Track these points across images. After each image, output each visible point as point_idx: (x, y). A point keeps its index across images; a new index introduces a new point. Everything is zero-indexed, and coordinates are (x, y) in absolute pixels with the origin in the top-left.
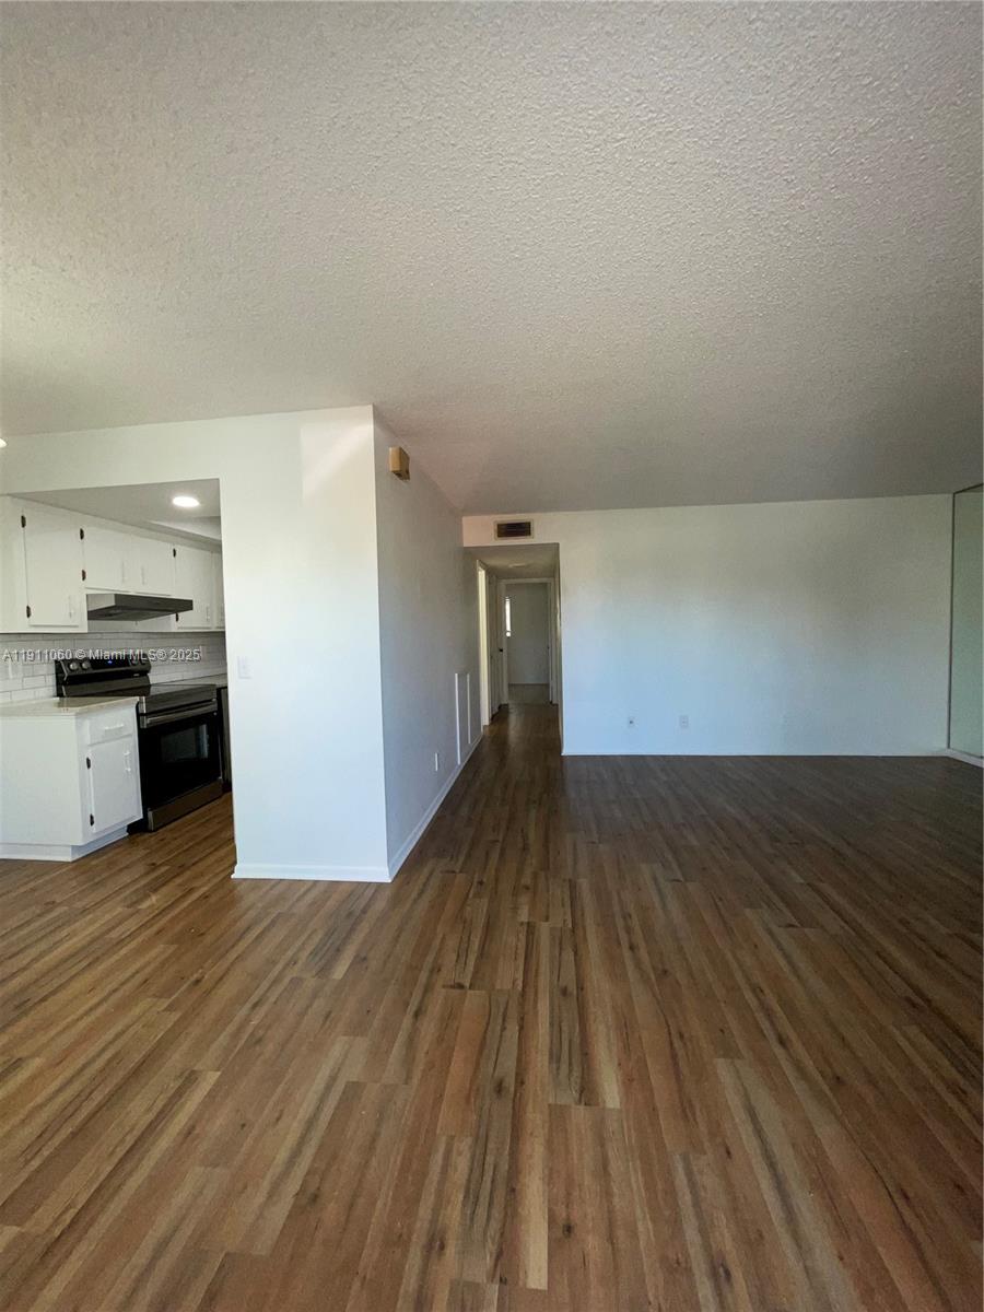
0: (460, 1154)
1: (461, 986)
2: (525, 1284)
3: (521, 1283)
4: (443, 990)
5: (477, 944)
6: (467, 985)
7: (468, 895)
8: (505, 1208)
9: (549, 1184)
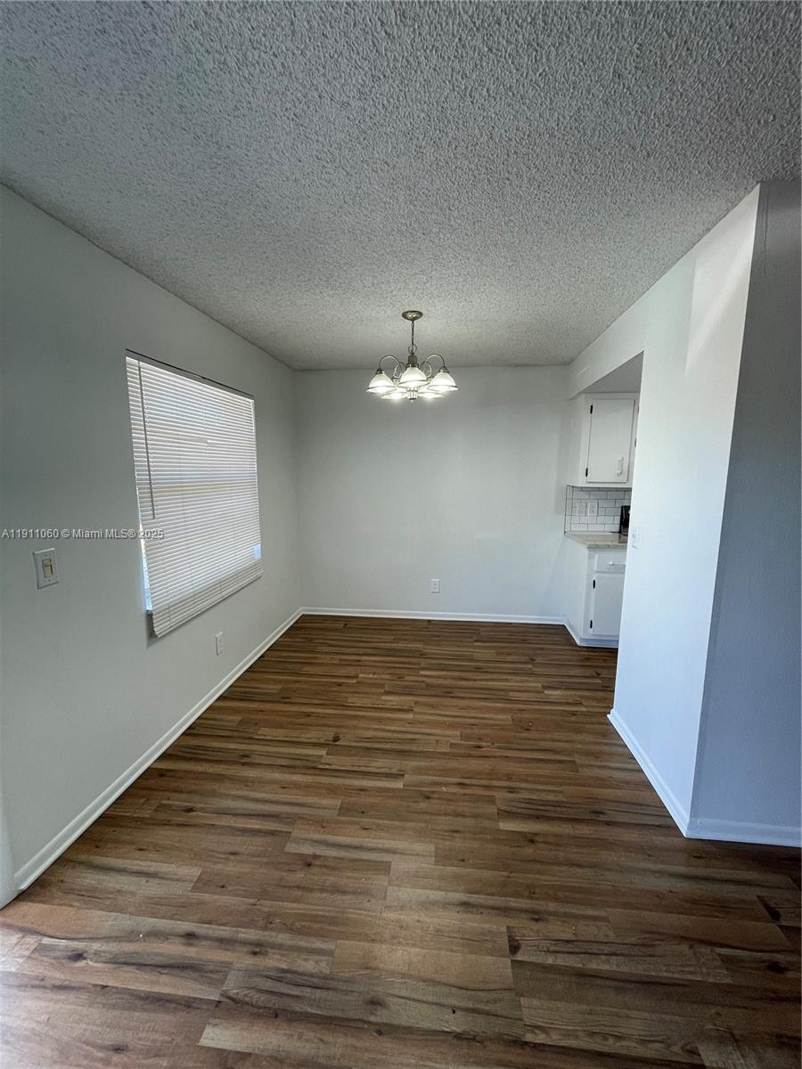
0: (317, 962)
1: (514, 948)
2: (209, 1024)
3: (211, 1020)
4: (504, 929)
5: (606, 967)
6: (519, 957)
7: (721, 945)
8: (265, 1007)
9: (271, 1057)
